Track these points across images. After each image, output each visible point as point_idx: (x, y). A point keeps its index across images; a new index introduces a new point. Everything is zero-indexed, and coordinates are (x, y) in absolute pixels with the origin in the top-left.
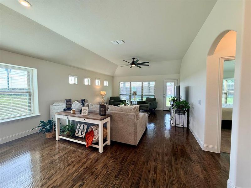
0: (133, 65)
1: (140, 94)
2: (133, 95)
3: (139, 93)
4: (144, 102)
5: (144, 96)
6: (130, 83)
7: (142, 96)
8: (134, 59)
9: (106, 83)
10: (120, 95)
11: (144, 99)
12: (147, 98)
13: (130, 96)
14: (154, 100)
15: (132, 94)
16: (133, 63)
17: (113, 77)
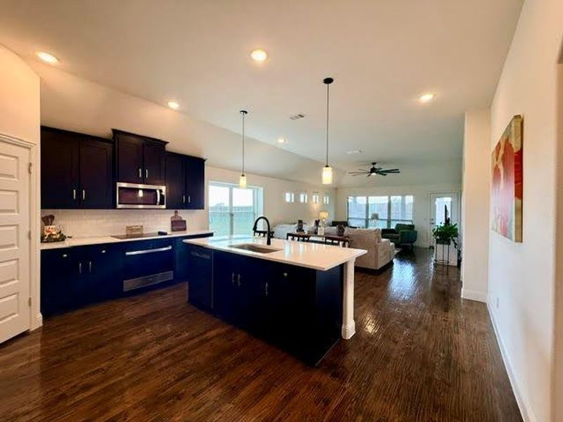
0: (374, 174)
1: (385, 218)
2: (373, 219)
3: (383, 215)
4: (392, 231)
5: (392, 222)
6: (367, 198)
7: (389, 221)
8: (374, 164)
9: (326, 200)
10: (348, 219)
11: (393, 227)
12: (398, 225)
13: (367, 221)
14: (412, 227)
15: (370, 217)
16: (373, 170)
17: (336, 189)
